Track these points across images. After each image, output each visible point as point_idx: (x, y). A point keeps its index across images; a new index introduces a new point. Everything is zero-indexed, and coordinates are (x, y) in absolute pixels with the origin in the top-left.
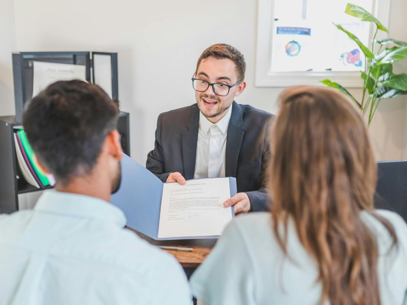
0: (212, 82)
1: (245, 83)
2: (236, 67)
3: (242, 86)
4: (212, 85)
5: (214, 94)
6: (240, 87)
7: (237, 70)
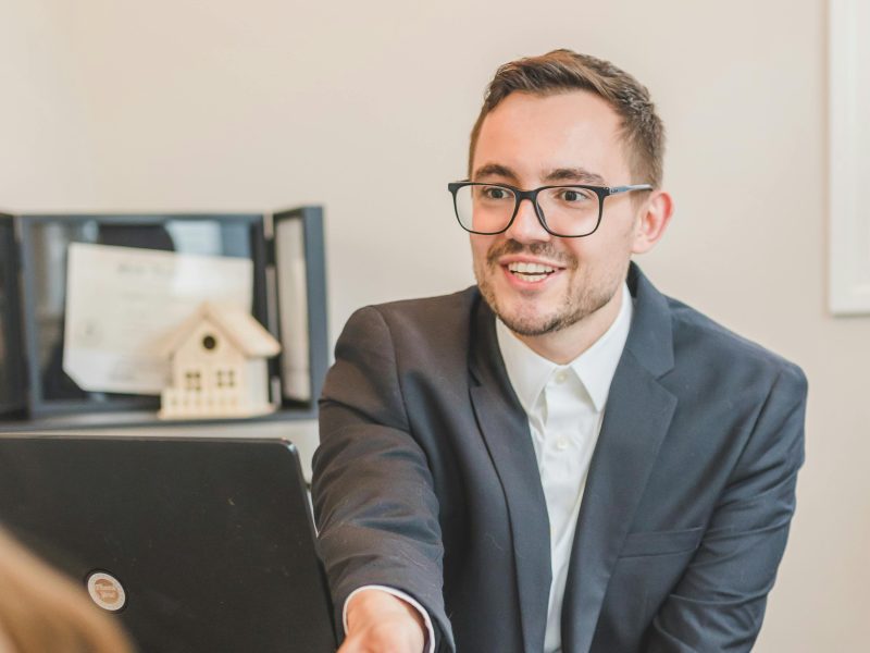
0: (530, 185)
1: (666, 198)
2: (623, 125)
3: (657, 210)
4: (531, 196)
5: (544, 235)
6: (649, 216)
7: (625, 136)
